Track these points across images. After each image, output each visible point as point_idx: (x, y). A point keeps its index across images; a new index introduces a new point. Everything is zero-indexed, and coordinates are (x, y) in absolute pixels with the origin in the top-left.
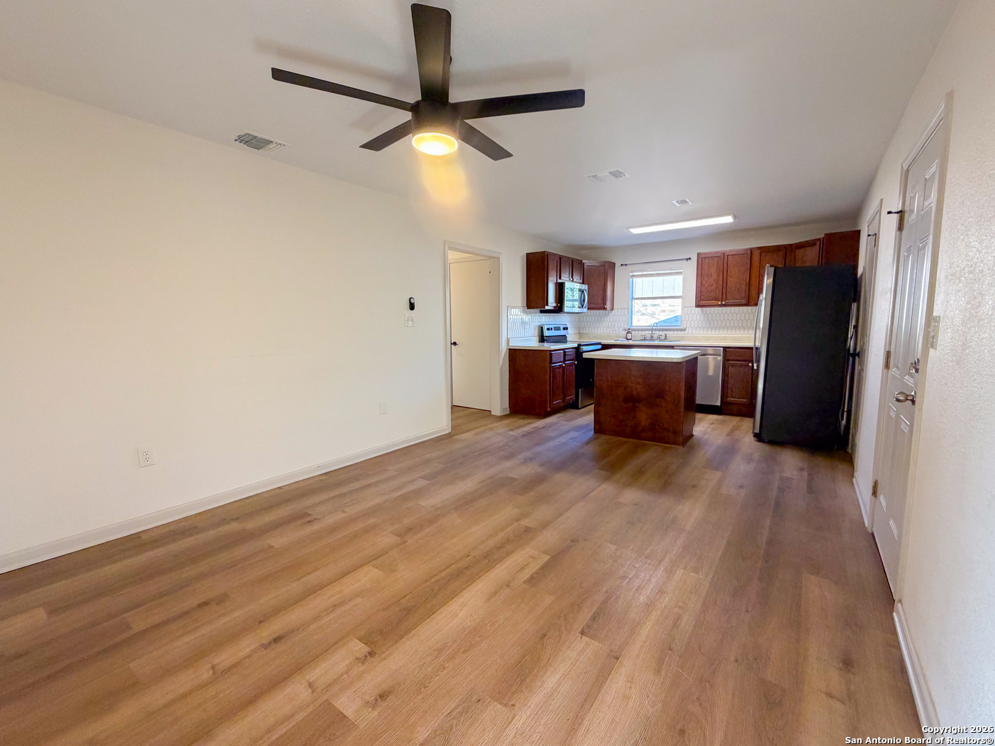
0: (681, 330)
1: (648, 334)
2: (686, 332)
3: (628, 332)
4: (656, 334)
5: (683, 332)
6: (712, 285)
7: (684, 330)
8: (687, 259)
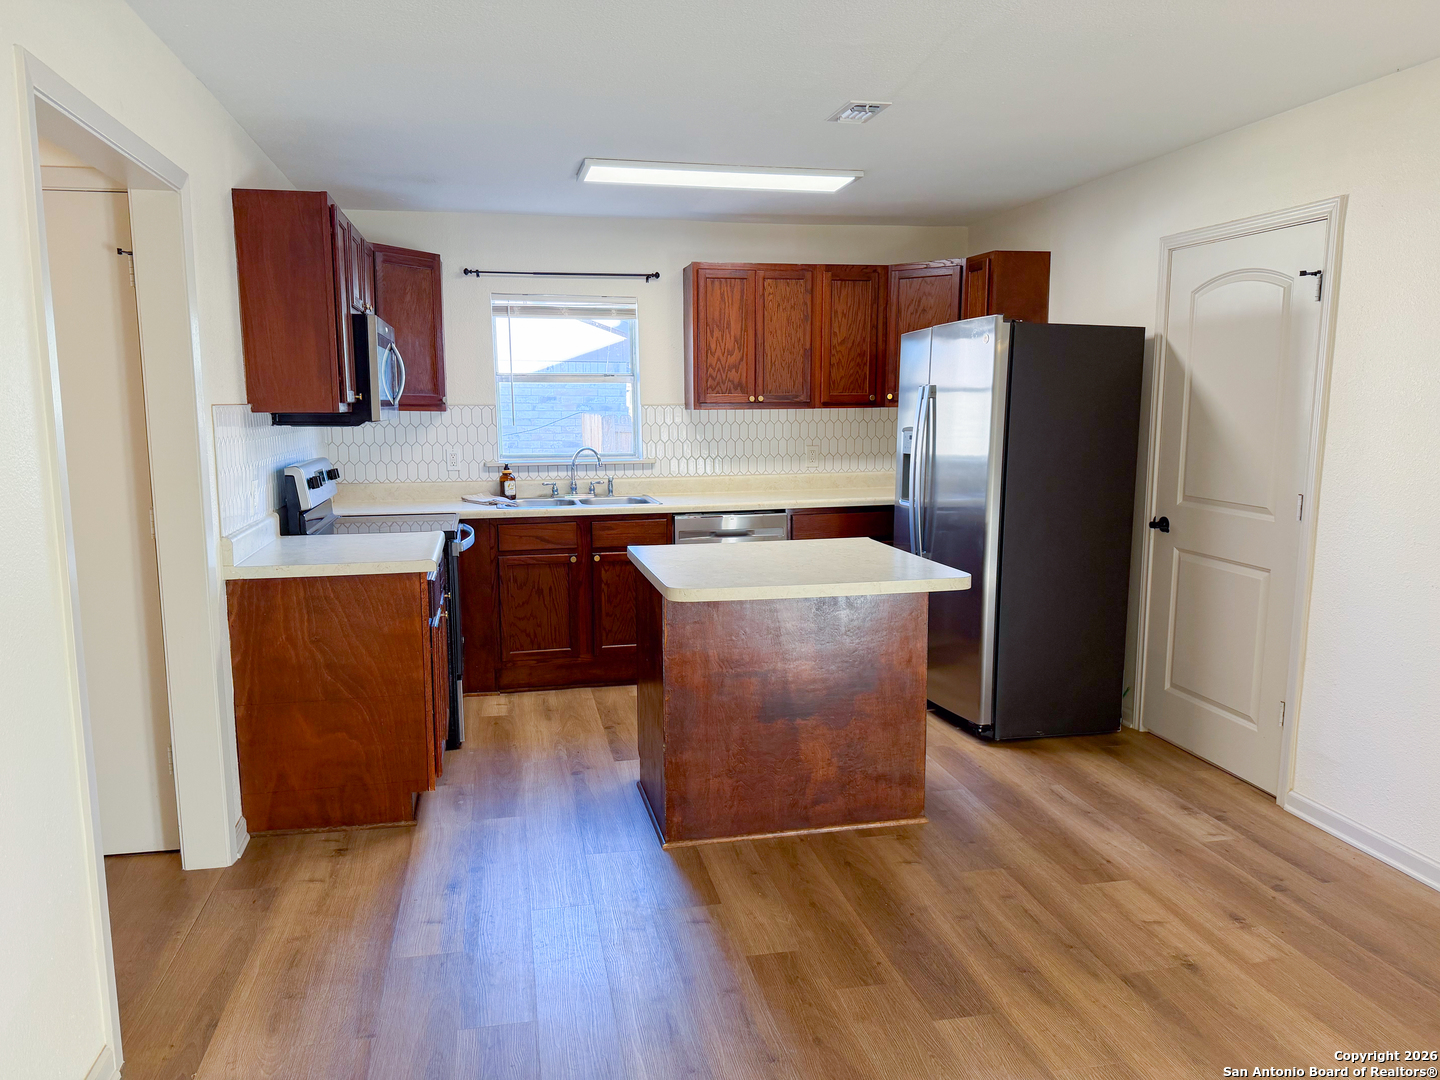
0: (643, 466)
1: (560, 478)
2: (656, 471)
3: (506, 477)
4: (583, 478)
5: (648, 472)
6: (731, 353)
7: (652, 466)
8: (648, 277)
